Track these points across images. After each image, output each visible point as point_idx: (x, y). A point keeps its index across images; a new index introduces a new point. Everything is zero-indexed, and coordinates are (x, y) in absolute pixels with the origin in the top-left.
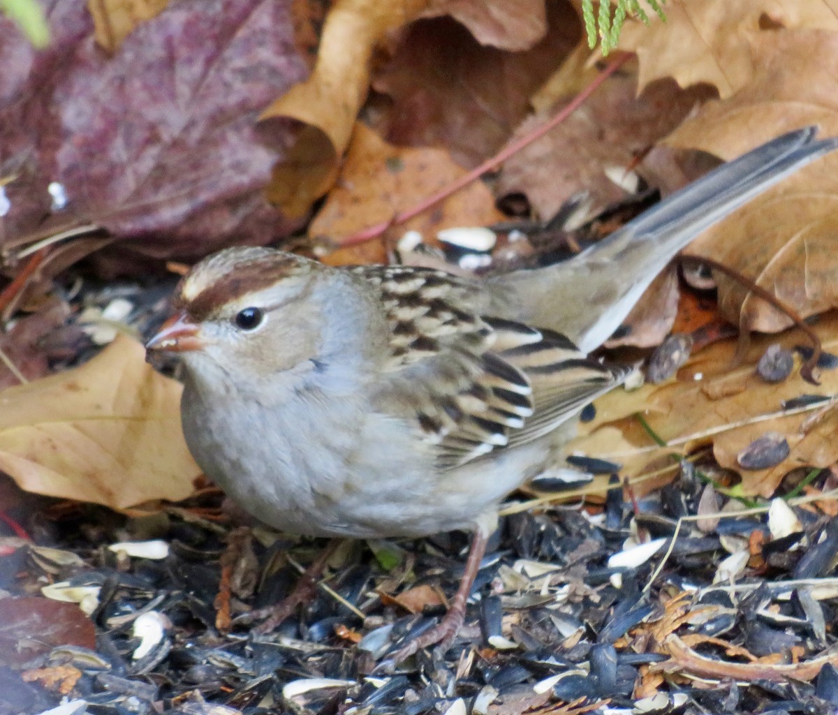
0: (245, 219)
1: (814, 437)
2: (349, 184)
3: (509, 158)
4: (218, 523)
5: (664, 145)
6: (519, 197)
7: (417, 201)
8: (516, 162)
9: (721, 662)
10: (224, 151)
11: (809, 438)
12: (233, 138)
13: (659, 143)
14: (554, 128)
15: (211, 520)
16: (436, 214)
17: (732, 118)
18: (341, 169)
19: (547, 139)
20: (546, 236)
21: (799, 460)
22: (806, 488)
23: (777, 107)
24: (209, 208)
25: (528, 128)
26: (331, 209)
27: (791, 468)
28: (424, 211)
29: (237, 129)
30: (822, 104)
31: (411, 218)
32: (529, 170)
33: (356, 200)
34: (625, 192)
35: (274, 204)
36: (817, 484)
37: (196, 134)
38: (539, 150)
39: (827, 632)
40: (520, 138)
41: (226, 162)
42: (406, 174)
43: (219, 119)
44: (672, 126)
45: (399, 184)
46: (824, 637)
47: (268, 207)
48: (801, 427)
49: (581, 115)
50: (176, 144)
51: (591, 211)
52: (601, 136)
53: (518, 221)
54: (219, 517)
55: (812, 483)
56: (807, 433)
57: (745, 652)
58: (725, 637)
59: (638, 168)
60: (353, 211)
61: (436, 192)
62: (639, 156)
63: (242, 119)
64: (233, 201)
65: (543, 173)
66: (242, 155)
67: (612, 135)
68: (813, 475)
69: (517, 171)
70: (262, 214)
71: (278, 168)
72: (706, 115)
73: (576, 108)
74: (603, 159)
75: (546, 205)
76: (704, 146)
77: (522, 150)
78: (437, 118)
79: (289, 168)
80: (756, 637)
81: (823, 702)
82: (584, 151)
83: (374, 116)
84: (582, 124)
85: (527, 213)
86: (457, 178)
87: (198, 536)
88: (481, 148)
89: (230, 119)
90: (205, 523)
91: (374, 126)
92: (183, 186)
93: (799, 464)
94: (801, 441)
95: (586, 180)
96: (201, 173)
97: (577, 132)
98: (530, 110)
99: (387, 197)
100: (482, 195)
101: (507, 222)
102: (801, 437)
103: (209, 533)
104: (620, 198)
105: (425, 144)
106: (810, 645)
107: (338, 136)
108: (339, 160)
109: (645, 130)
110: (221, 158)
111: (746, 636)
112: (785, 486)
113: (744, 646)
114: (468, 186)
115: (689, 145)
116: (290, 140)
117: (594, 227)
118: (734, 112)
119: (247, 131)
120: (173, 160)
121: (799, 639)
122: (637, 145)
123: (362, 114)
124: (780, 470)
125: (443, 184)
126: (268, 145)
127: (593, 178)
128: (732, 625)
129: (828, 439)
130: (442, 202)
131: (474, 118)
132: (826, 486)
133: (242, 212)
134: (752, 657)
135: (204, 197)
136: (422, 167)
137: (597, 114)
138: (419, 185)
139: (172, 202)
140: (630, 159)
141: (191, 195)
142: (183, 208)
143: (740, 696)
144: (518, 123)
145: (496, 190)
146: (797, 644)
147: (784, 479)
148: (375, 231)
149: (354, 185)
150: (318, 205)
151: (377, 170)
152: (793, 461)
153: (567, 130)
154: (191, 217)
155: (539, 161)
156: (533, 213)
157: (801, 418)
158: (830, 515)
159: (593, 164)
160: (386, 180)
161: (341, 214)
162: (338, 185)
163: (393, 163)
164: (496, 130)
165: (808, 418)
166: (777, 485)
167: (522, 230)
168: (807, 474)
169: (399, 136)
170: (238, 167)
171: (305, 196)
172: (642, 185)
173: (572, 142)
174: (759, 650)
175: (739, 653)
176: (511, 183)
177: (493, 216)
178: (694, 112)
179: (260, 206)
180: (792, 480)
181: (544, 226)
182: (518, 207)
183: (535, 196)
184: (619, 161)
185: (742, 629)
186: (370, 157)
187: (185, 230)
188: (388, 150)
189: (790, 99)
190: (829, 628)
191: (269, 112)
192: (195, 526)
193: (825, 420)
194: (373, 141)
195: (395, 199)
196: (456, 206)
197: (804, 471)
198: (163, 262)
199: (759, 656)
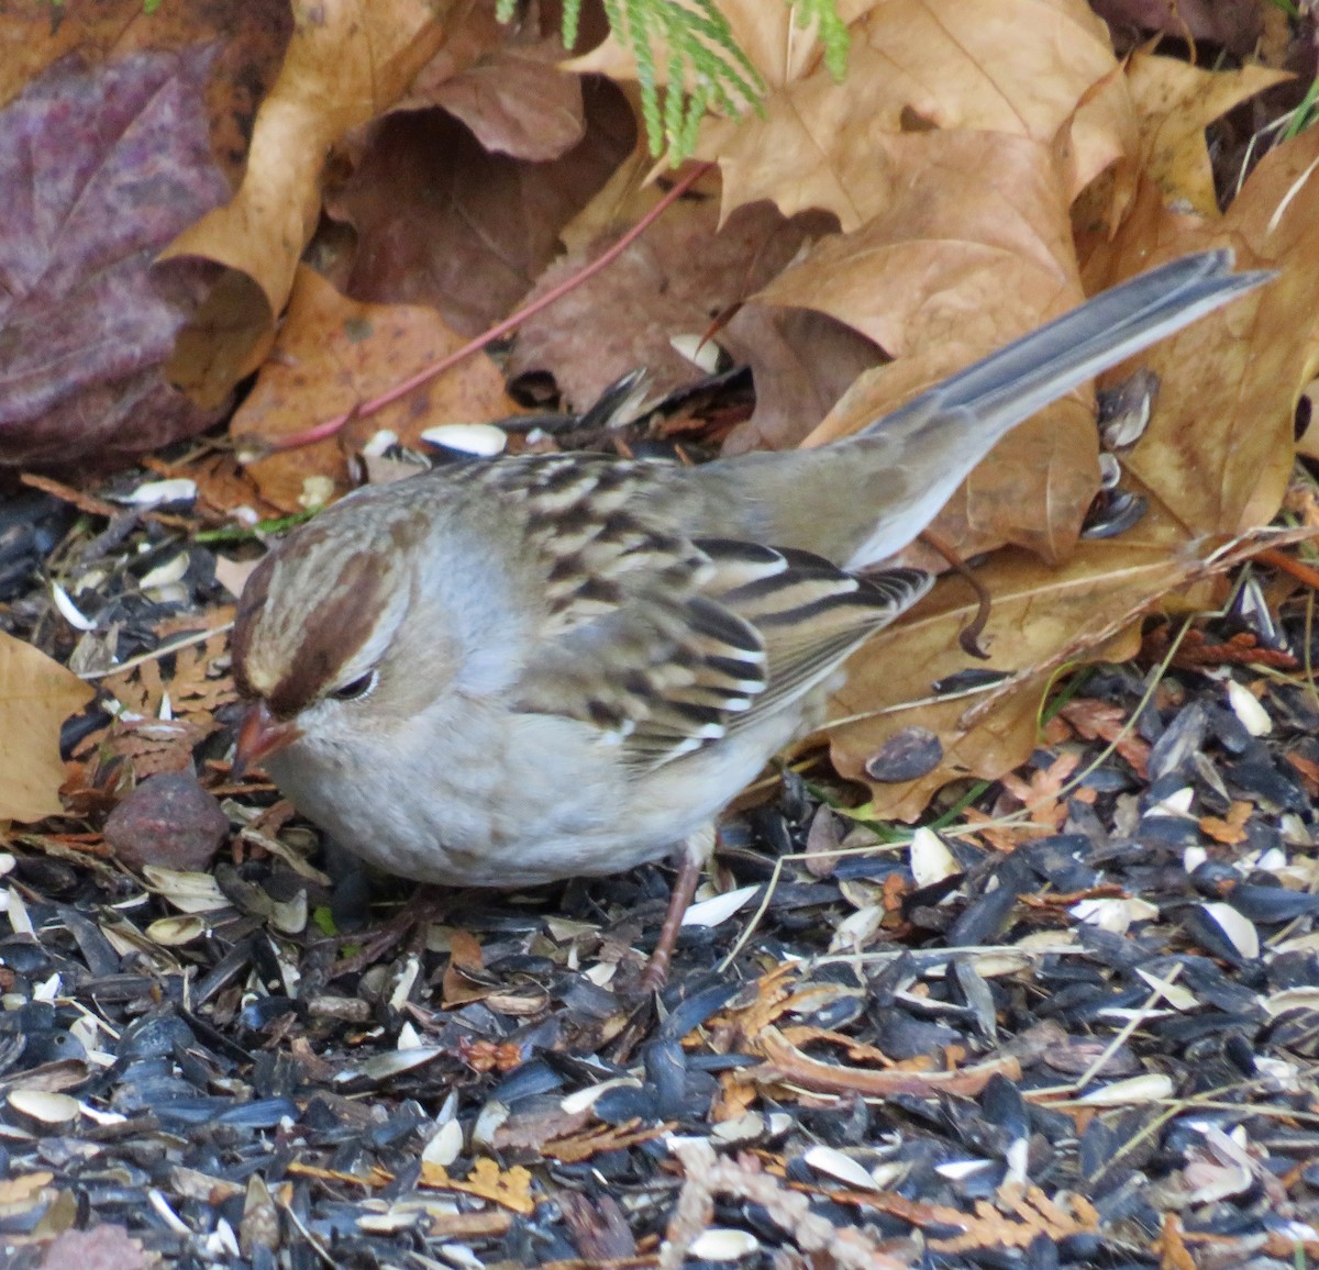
0: (137, 407)
1: (979, 735)
2: (290, 358)
3: (527, 320)
4: (98, 857)
5: (759, 302)
6: (543, 378)
7: (388, 382)
8: (537, 326)
9: (842, 1068)
10: (105, 308)
11: (971, 738)
12: (118, 288)
13: (752, 298)
14: (594, 274)
15: (85, 852)
16: (419, 403)
17: (858, 263)
18: (279, 334)
19: (583, 292)
20: (584, 434)
21: (957, 768)
22: (967, 811)
23: (928, 247)
24: (82, 391)
25: (557, 274)
26: (263, 395)
27: (943, 782)
28: (401, 397)
29: (126, 275)
30: (994, 242)
31: (381, 409)
32: (558, 337)
33: (300, 381)
34: (700, 370)
35: (176, 386)
36: (983, 807)
37: (63, 282)
38: (570, 309)
39: (999, 1024)
40: (546, 290)
41: (109, 323)
42: (376, 344)
43: (98, 260)
44: (770, 275)
45: (363, 358)
46: (993, 1032)
47: (170, 391)
48: (960, 720)
49: (635, 256)
50: (31, 296)
51: (648, 398)
52: (664, 288)
53: (540, 413)
54: (99, 847)
55: (976, 804)
56: (968, 729)
57: (877, 1054)
58: (848, 1031)
59: (719, 336)
60: (294, 397)
61: (419, 370)
62: (721, 318)
63: (132, 260)
64: (118, 382)
65: (577, 342)
66: (132, 314)
67: (680, 287)
68: (978, 790)
69: (540, 338)
70: (161, 401)
71: (184, 333)
72: (820, 258)
73: (627, 247)
74: (667, 322)
75: (582, 388)
76: (817, 304)
77: (546, 307)
78: (421, 260)
79: (201, 333)
80: (894, 1032)
81: (992, 1127)
82: (639, 311)
83: (328, 256)
84: (635, 270)
85: (554, 402)
86: (450, 349)
87: (67, 878)
88: (486, 304)
89: (114, 260)
90: (77, 855)
91: (326, 273)
92: (44, 360)
93: (958, 774)
94: (960, 741)
95: (641, 354)
96: (71, 340)
97: (628, 282)
98: (560, 248)
99: (346, 377)
100: (487, 375)
101: (524, 416)
102: (960, 734)
103: (83, 873)
104: (693, 380)
105: (401, 298)
106: (974, 1043)
107: (275, 286)
108: (276, 325)
109: (730, 279)
110: (102, 317)
111: (879, 1030)
112: (936, 808)
113: (875, 1045)
114: (466, 361)
115: (795, 302)
116: (203, 293)
117: (653, 423)
118: (863, 254)
119: (139, 279)
120: (28, 321)
121: (957, 1034)
122: (719, 302)
123: (310, 253)
124: (930, 784)
125: (430, 356)
126: (170, 300)
127: (650, 348)
128: (858, 1013)
129: (998, 737)
130: (429, 382)
131: (476, 260)
132: (997, 810)
133: (131, 399)
134: (888, 1061)
135: (73, 376)
136: (399, 333)
137: (658, 255)
138: (393, 359)
139: (28, 382)
140: (708, 325)
141: (57, 373)
142: (45, 392)
143: (869, 1119)
144: (542, 269)
145: (507, 368)
146: (955, 1041)
147: (935, 798)
148: (328, 427)
149: (297, 359)
150: (243, 390)
151: (332, 336)
152: (948, 770)
153: (614, 280)
154: (56, 407)
155: (571, 325)
156: (563, 398)
157: (961, 706)
158: (1002, 851)
159: (653, 328)
160: (345, 352)
161: (279, 402)
162: (273, 358)
163: (356, 327)
164: (509, 277)
165: (971, 706)
166: (926, 804)
167: (545, 427)
168: (968, 790)
169: (365, 287)
170: (126, 331)
171: (225, 375)
172: (725, 361)
173: (622, 296)
174: (898, 1051)
175: (868, 1055)
176: (529, 357)
177: (504, 406)
178: (802, 254)
179: (159, 390)
180: (945, 798)
181: (578, 419)
182: (540, 394)
183: (565, 377)
184: (690, 327)
185: (873, 1020)
186: (321, 318)
187: (46, 425)
188: (350, 308)
189: (945, 236)
190: (1001, 1019)
191: (172, 251)
192: (63, 861)
193: (995, 709)
194: (326, 294)
195: (359, 380)
196: (448, 390)
197: (964, 784)
198: (15, 472)
199: (896, 1060)
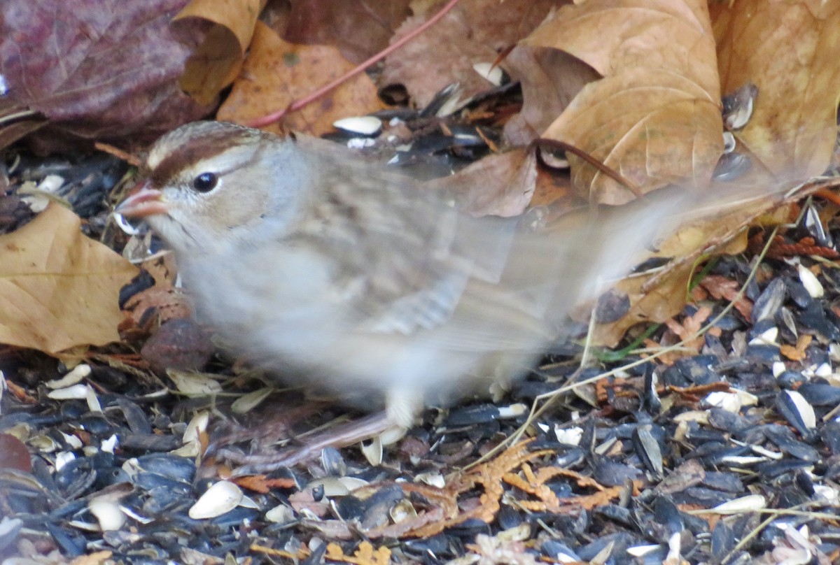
0: (163, 104)
1: (654, 297)
2: (252, 76)
3: (390, 54)
4: (139, 368)
5: (525, 44)
6: (400, 88)
7: (308, 90)
8: (396, 58)
10: (144, 47)
11: (648, 298)
12: (152, 35)
13: (521, 42)
14: (430, 27)
15: (131, 365)
16: (327, 102)
17: (583, 21)
18: (245, 62)
19: (423, 38)
20: (423, 121)
21: (641, 315)
22: (646, 341)
23: (623, 12)
24: (131, 95)
25: (407, 28)
26: (236, 97)
27: (633, 323)
28: (317, 99)
29: (156, 28)
30: (662, 10)
31: (305, 106)
32: (408, 64)
33: (258, 89)
34: (491, 84)
35: (186, 93)
36: (655, 338)
37: (120, 32)
38: (415, 48)
39: (664, 465)
40: (401, 37)
41: (146, 56)
42: (302, 68)
43: (140, 19)
44: (532, 28)
45: (294, 76)
46: (661, 470)
47: (182, 95)
48: (642, 287)
49: (453, 17)
50: (102, 40)
51: (461, 100)
52: (470, 35)
53: (398, 108)
54: (139, 363)
55: (651, 337)
56: (647, 293)
57: (593, 482)
58: (575, 469)
59: (502, 64)
60: (253, 99)
61: (327, 83)
62: (503, 53)
63: (160, 18)
64: (152, 89)
65: (420, 67)
66: (160, 51)
67: (479, 35)
68: (653, 329)
69: (398, 65)
70: (177, 101)
71: (190, 61)
72: (561, 18)
73: (448, 12)
74: (472, 55)
75: (422, 96)
76: (559, 45)
77: (402, 46)
78: (329, 19)
79: (201, 62)
80: (604, 470)
81: (660, 526)
82: (455, 48)
83: (274, 17)
84: (453, 25)
85: (405, 102)
86: (346, 71)
87: (121, 379)
88: (366, 46)
89: (150, 19)
90: (127, 368)
91: (272, 27)
92: (109, 77)
93: (640, 319)
94: (642, 300)
95: (457, 75)
96: (125, 65)
97: (449, 32)
98: (410, 13)
99: (285, 87)
100: (367, 86)
101: (389, 110)
102: (642, 296)
103: (129, 376)
104: (487, 89)
105: (317, 41)
106: (649, 477)
107: (243, 34)
108: (244, 56)
109: (509, 30)
110: (142, 52)
111: (594, 468)
112: (628, 339)
113: (593, 477)
114: (355, 78)
115: (546, 44)
116: (201, 38)
117: (464, 114)
118: (585, 16)
119: (164, 30)
120: (99, 55)
121: (640, 472)
122: (501, 44)
123: (263, 15)
124: (624, 324)
125: (333, 76)
126: (182, 42)
127: (462, 71)
128: (581, 459)
129: (665, 298)
130: (334, 90)
131: (361, 19)
132: (663, 340)
133: (159, 99)
134: (600, 487)
135: (126, 86)
136: (315, 62)
137: (467, 17)
138: (312, 77)
139: (99, 90)
140: (496, 57)
141: (116, 85)
142: (109, 96)
143: (588, 520)
144: (399, 25)
145: (378, 83)
146: (638, 476)
147: (627, 333)
148: (274, 116)
149: (256, 77)
150: (225, 94)
151: (276, 63)
152: (634, 316)
153: (440, 31)
154: (115, 104)
155: (416, 57)
156: (411, 100)
157: (643, 280)
158: (666, 365)
159: (463, 59)
160: (285, 72)
161: (245, 102)
162: (242, 76)
163: (290, 58)
164: (379, 29)
165: (648, 280)
166: (622, 336)
167: (401, 117)
168: (647, 329)
169: (296, 35)
170: (156, 60)
171: (213, 87)
172: (506, 78)
173: (445, 40)
174: (606, 480)
175: (589, 483)
176: (392, 76)
177: (377, 105)
178: (551, 16)
179: (176, 94)
180: (634, 333)
181: (420, 112)
182: (397, 97)
183: (412, 88)
184: (485, 58)
185: (590, 463)
186: (270, 53)
187: (109, 115)
188: (287, 47)
189: (634, 5)
190: (666, 463)
191: (184, 14)
192: (118, 370)
193: (662, 282)
194: (273, 39)
195: (292, 89)
196: (344, 95)
197: (644, 325)
198: (92, 142)
199: (607, 486)
